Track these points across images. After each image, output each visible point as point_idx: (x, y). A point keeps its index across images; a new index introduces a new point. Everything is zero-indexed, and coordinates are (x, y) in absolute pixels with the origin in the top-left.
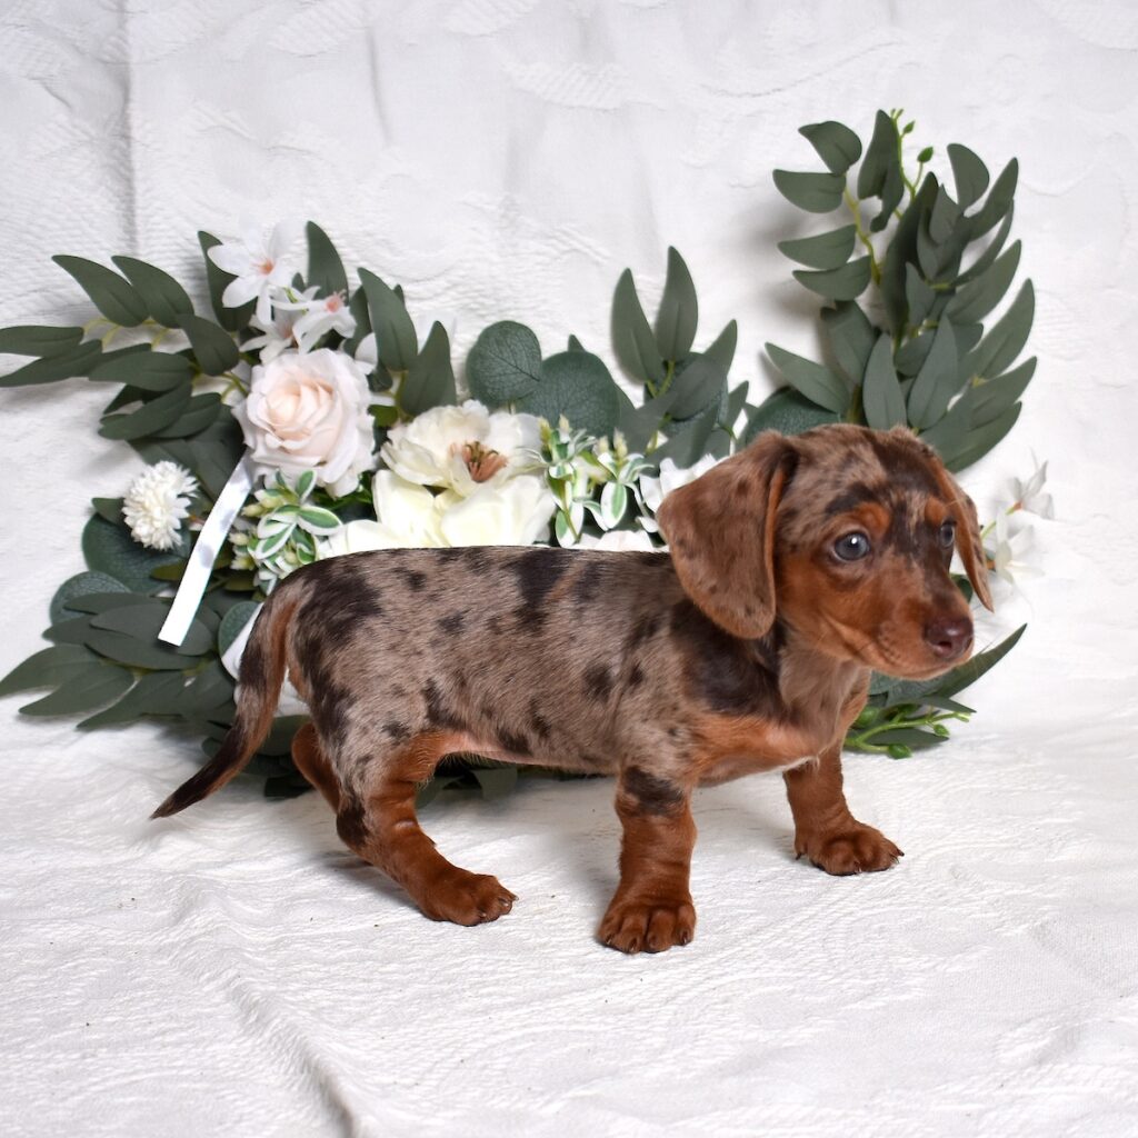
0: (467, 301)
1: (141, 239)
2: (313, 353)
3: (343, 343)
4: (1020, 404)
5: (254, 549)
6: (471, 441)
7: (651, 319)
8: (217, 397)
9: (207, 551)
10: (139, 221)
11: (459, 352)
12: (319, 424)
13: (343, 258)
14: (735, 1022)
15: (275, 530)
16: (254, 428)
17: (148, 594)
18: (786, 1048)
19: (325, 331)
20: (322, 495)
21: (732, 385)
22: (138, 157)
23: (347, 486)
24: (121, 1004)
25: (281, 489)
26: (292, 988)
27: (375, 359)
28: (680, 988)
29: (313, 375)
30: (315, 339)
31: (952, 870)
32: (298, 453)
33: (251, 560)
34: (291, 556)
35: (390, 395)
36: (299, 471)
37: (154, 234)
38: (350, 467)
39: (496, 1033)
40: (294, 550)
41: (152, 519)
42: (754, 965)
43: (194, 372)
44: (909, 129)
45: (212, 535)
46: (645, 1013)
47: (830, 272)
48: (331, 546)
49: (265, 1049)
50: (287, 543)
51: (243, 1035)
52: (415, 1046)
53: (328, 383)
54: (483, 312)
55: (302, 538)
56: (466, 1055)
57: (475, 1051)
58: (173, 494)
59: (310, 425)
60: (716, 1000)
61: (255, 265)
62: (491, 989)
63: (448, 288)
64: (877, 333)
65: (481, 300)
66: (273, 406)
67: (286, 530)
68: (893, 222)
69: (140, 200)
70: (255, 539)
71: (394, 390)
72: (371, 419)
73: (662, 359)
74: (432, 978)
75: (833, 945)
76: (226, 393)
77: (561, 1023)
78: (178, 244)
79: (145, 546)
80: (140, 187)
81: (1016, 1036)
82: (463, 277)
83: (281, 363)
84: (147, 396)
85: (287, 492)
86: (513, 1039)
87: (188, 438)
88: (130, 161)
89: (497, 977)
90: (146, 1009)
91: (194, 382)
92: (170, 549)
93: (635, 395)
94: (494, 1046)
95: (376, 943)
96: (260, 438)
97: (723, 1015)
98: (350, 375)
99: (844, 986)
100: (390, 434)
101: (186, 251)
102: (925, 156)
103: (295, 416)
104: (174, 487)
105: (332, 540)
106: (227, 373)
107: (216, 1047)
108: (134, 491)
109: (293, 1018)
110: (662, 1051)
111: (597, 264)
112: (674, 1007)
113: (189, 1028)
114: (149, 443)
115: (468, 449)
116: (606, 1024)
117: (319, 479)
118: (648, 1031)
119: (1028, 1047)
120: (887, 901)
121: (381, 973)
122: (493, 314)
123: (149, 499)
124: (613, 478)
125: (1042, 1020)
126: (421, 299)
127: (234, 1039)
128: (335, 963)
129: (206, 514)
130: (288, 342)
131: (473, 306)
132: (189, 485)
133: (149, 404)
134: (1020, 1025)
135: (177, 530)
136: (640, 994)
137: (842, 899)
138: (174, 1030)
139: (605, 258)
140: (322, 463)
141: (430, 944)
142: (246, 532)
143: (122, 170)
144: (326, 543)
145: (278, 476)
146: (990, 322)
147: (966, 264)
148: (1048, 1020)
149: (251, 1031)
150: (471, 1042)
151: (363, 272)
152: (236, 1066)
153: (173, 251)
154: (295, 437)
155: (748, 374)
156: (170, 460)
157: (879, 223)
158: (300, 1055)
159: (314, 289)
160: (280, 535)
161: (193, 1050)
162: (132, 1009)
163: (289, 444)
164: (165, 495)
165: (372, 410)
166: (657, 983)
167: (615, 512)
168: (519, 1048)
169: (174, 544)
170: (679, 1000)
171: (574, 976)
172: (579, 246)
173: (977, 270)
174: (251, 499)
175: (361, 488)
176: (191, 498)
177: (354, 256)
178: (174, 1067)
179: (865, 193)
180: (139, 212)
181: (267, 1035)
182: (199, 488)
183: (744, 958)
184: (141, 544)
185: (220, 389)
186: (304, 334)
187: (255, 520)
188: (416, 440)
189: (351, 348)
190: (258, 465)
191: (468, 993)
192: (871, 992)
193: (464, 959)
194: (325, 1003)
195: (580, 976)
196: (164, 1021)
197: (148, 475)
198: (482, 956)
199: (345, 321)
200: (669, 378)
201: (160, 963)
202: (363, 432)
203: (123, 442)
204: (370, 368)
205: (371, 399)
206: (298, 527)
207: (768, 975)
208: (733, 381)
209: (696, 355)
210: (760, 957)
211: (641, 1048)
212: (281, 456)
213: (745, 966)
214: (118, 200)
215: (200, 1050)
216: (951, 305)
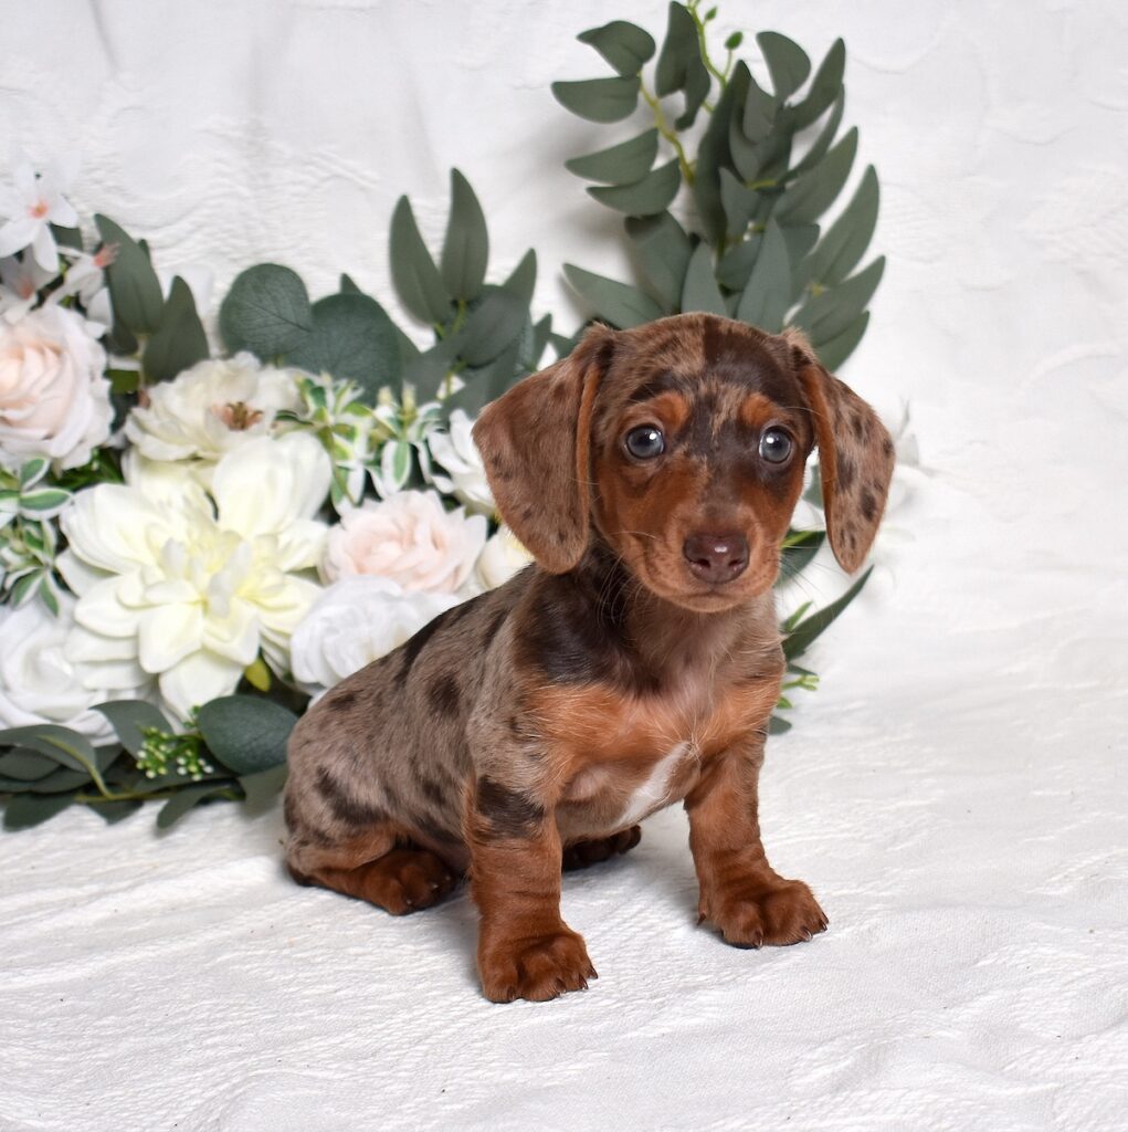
4: (868, 314)
6: (234, 400)
7: (435, 255)
12: (46, 389)
21: (536, 316)
27: (110, 317)
29: (41, 336)
32: (21, 423)
38: (81, 442)
40: (21, 539)
44: (711, 15)
53: (57, 344)
54: (236, 256)
59: (36, 392)
63: (192, 232)
64: (694, 240)
71: (140, 353)
72: (107, 384)
73: (450, 298)
85: (5, 475)
93: (423, 339)
98: (82, 338)
102: (734, 41)
103: (20, 381)
111: (363, 189)
115: (230, 410)
117: (51, 455)
124: (393, 436)
131: (225, 249)
140: (49, 437)
146: (826, 221)
147: (797, 157)
151: (99, 219)
154: (17, 405)
155: (549, 302)
157: (684, 121)
165: (109, 374)
167: (398, 476)
172: (341, 171)
173: (807, 164)
175: (96, 463)
179: (665, 88)
189: (82, 306)
200: (460, 318)
202: (98, 399)
204: (103, 329)
208: (537, 312)
209: (493, 289)
216: (781, 204)
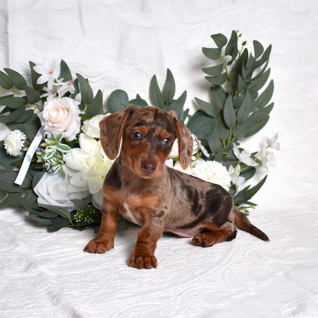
0: (107, 83)
1: (10, 63)
2: (62, 98)
3: (71, 95)
4: (269, 116)
5: (44, 156)
7: (161, 90)
8: (32, 111)
9: (29, 156)
10: (10, 58)
11: (105, 99)
12: (64, 120)
13: (70, 70)
14: (200, 302)
15: (51, 151)
16: (44, 120)
17: (10, 170)
18: (217, 310)
19: (66, 92)
20: (64, 141)
21: (185, 109)
22: (10, 39)
23: (72, 138)
24: (13, 295)
25: (52, 139)
26: (65, 290)
27: (81, 100)
28: (182, 291)
29: (63, 105)
30: (63, 94)
31: (257, 255)
32: (57, 128)
33: (43, 159)
34: (55, 159)
35: (84, 111)
36: (58, 133)
37: (14, 62)
38: (73, 132)
39: (129, 305)
40: (56, 157)
41: (13, 147)
42: (203, 284)
43: (26, 103)
44: (240, 36)
45: (31, 152)
46: (173, 299)
47: (215, 77)
48: (67, 156)
49: (60, 310)
50: (54, 155)
51: (52, 305)
52: (105, 309)
53: (67, 107)
54: (111, 87)
55: (59, 153)
56: (121, 312)
57: (123, 310)
58: (19, 140)
59: (62, 120)
60: (193, 295)
61: (47, 72)
62: (126, 291)
63: (101, 80)
64: (227, 95)
65: (111, 83)
66: (51, 114)
67: (54, 151)
68: (234, 62)
69: (11, 52)
70: (44, 153)
72: (80, 118)
73: (164, 101)
74: (107, 287)
75: (225, 278)
76: (35, 109)
77: (148, 301)
78: (21, 65)
79: (10, 155)
80: (10, 48)
81: (285, 306)
82: (106, 76)
83: (53, 101)
84: (12, 110)
85: (55, 139)
86: (134, 307)
87: (23, 123)
88: (8, 40)
89: (127, 287)
90: (21, 297)
91: (26, 106)
92: (18, 156)
94: (129, 309)
95: (88, 276)
96: (46, 123)
97: (197, 300)
98: (73, 105)
99: (231, 291)
100: (84, 123)
101: (23, 67)
102: (244, 43)
103: (57, 117)
104: (20, 137)
105: (67, 154)
106: (35, 104)
107: (45, 309)
108: (7, 139)
109: (67, 300)
110: (180, 311)
111: (145, 73)
112: (181, 297)
113: (35, 302)
114: (12, 124)
116: (162, 302)
117: (64, 136)
118: (174, 304)
119: (289, 310)
120: (240, 264)
121: (92, 286)
122: (114, 87)
123: (12, 141)
125: (292, 301)
126: (93, 83)
127: (50, 307)
128: (77, 283)
129: (29, 146)
130: (55, 95)
131: (109, 85)
132: (24, 137)
133: (12, 113)
134: (286, 303)
135: (20, 151)
136: (170, 293)
137: (226, 264)
138: (30, 303)
139: (148, 71)
140: (65, 131)
141: (105, 277)
142: (41, 151)
143: (5, 43)
144: (66, 155)
145: (52, 134)
146: (260, 92)
147: (254, 75)
148: (294, 301)
149: (55, 304)
150: (122, 307)
151: (77, 74)
152: (51, 315)
153: (19, 67)
154: (57, 123)
155: (189, 106)
156: (18, 130)
157: (230, 63)
158: (72, 312)
159: (62, 79)
160: (52, 152)
161: (38, 310)
162: (17, 297)
163: (55, 125)
164: (17, 140)
165: (80, 115)
166: (175, 290)
168: (136, 309)
169: (19, 154)
170: (183, 295)
171: (149, 287)
172: (140, 68)
173: (257, 77)
174: (43, 141)
175: (76, 139)
176: (25, 141)
177: (74, 70)
178: (32, 315)
179: (226, 54)
180: (10, 55)
181: (60, 305)
182: (27, 138)
183: (200, 282)
184: (9, 154)
185: (33, 108)
186: (60, 93)
187: (44, 148)
188: (92, 125)
189: (73, 97)
190: (45, 131)
191: (119, 292)
192: (239, 292)
193: (116, 282)
194: (76, 295)
195: (151, 287)
196: (27, 300)
197: (12, 134)
198: (121, 280)
199: (72, 89)
200: (166, 107)
201: (23, 283)
202: (77, 122)
203: (4, 124)
204: (79, 103)
205: (79, 112)
206: (57, 150)
207: (208, 287)
208: (185, 108)
209: (174, 100)
210: (204, 282)
211: (173, 310)
212: (52, 128)
213: (200, 284)
214: (3, 52)
215: (40, 310)
216: (249, 87)
